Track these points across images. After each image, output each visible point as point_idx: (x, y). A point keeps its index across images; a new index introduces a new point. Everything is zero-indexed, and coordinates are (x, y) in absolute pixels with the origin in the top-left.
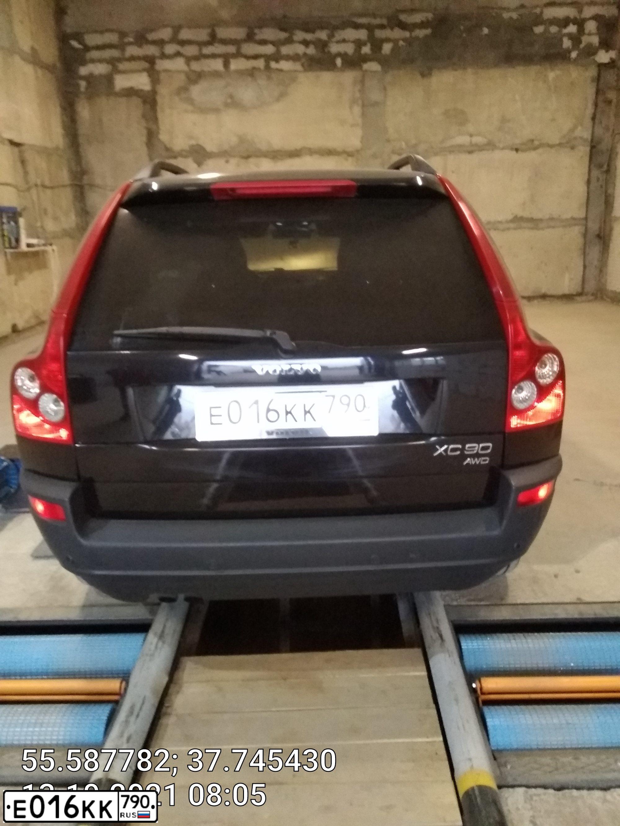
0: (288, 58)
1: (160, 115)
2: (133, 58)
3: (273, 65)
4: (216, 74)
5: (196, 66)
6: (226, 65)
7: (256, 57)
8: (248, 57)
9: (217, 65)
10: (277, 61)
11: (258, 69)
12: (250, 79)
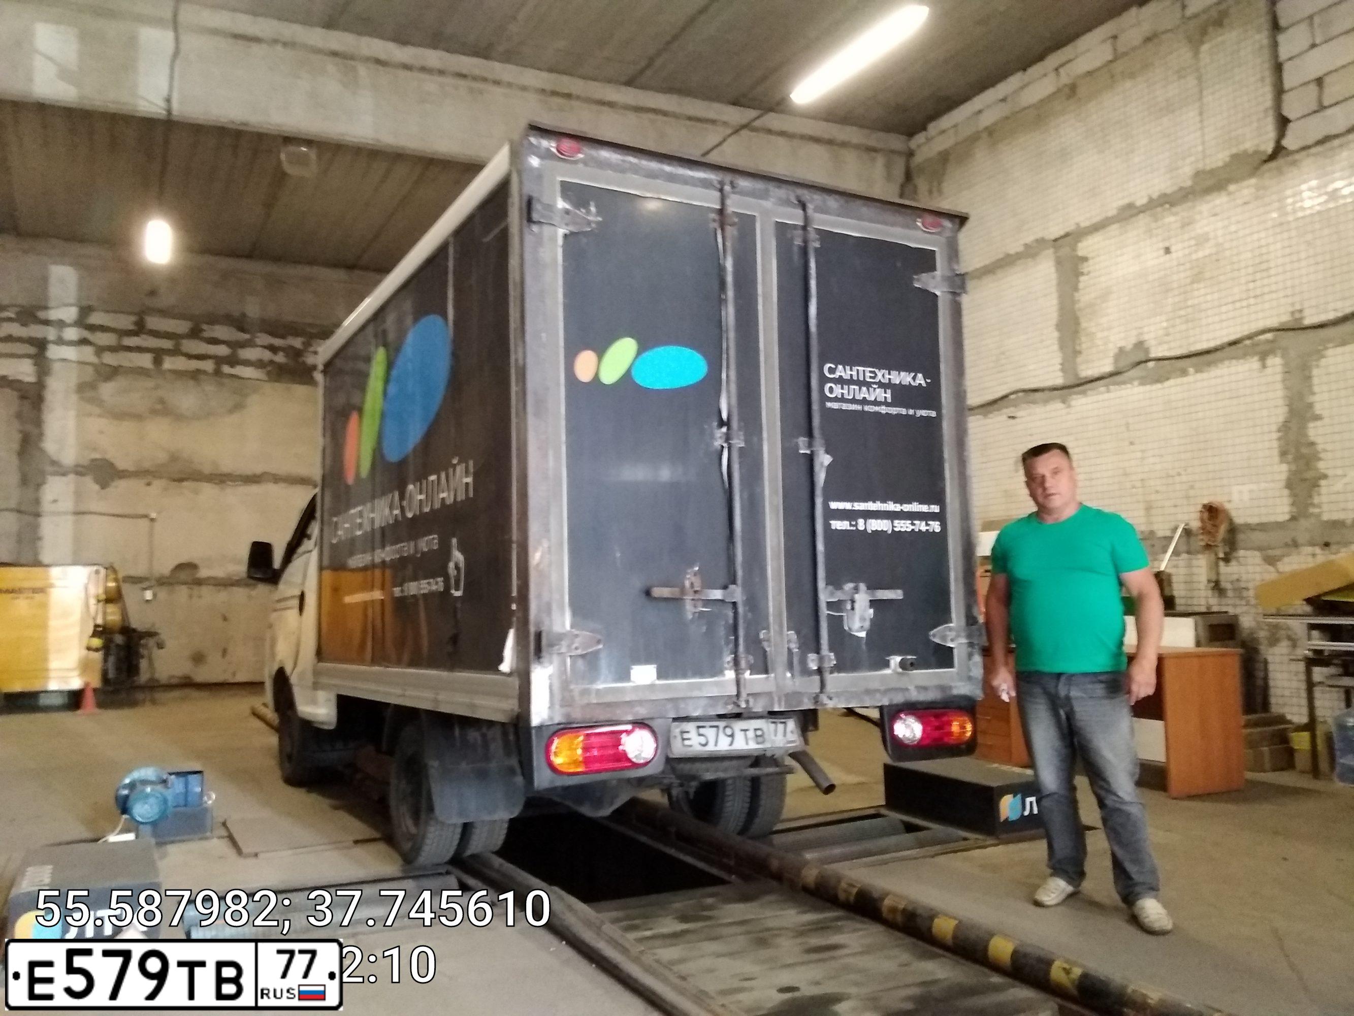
0: (247, 363)
1: (46, 416)
2: (9, 339)
3: (226, 369)
4: (141, 372)
5: (110, 359)
6: (158, 361)
7: (202, 357)
8: (190, 357)
9: (146, 361)
10: (232, 366)
11: (205, 372)
12: (191, 383)
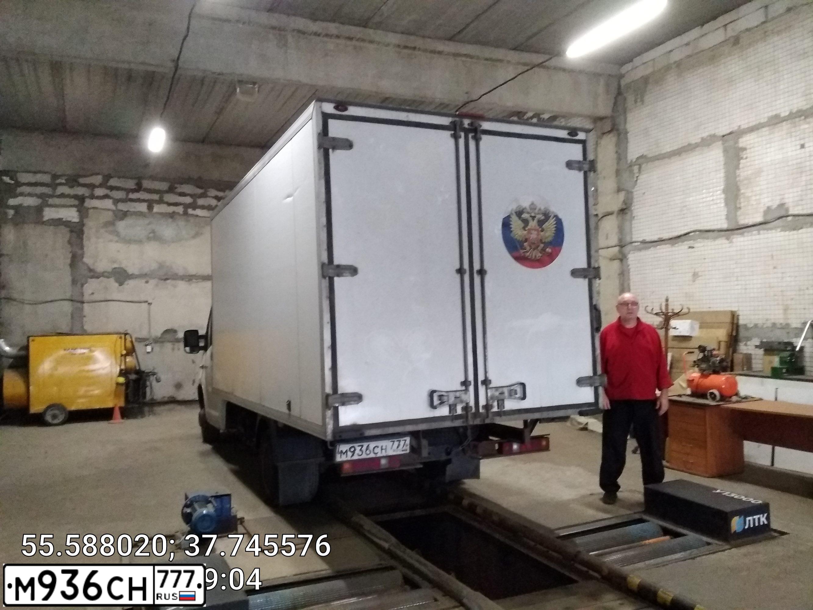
0: (203, 207)
1: (85, 242)
2: (62, 196)
3: (190, 211)
6: (150, 208)
7: (176, 204)
8: (170, 204)
9: (143, 207)
10: (194, 209)
11: (178, 213)
12: (170, 220)
